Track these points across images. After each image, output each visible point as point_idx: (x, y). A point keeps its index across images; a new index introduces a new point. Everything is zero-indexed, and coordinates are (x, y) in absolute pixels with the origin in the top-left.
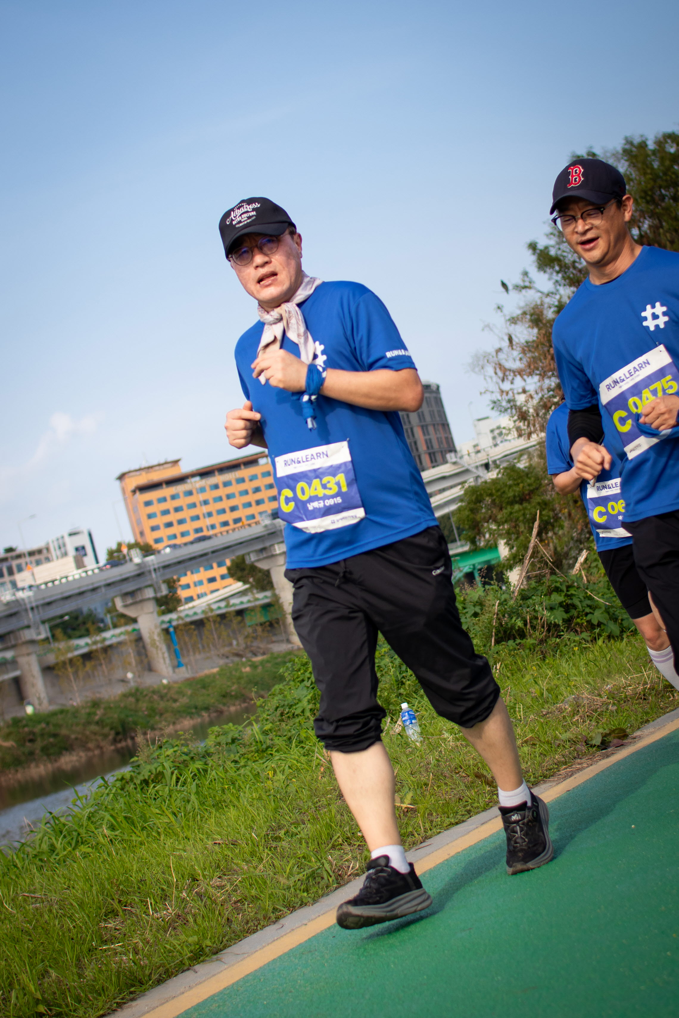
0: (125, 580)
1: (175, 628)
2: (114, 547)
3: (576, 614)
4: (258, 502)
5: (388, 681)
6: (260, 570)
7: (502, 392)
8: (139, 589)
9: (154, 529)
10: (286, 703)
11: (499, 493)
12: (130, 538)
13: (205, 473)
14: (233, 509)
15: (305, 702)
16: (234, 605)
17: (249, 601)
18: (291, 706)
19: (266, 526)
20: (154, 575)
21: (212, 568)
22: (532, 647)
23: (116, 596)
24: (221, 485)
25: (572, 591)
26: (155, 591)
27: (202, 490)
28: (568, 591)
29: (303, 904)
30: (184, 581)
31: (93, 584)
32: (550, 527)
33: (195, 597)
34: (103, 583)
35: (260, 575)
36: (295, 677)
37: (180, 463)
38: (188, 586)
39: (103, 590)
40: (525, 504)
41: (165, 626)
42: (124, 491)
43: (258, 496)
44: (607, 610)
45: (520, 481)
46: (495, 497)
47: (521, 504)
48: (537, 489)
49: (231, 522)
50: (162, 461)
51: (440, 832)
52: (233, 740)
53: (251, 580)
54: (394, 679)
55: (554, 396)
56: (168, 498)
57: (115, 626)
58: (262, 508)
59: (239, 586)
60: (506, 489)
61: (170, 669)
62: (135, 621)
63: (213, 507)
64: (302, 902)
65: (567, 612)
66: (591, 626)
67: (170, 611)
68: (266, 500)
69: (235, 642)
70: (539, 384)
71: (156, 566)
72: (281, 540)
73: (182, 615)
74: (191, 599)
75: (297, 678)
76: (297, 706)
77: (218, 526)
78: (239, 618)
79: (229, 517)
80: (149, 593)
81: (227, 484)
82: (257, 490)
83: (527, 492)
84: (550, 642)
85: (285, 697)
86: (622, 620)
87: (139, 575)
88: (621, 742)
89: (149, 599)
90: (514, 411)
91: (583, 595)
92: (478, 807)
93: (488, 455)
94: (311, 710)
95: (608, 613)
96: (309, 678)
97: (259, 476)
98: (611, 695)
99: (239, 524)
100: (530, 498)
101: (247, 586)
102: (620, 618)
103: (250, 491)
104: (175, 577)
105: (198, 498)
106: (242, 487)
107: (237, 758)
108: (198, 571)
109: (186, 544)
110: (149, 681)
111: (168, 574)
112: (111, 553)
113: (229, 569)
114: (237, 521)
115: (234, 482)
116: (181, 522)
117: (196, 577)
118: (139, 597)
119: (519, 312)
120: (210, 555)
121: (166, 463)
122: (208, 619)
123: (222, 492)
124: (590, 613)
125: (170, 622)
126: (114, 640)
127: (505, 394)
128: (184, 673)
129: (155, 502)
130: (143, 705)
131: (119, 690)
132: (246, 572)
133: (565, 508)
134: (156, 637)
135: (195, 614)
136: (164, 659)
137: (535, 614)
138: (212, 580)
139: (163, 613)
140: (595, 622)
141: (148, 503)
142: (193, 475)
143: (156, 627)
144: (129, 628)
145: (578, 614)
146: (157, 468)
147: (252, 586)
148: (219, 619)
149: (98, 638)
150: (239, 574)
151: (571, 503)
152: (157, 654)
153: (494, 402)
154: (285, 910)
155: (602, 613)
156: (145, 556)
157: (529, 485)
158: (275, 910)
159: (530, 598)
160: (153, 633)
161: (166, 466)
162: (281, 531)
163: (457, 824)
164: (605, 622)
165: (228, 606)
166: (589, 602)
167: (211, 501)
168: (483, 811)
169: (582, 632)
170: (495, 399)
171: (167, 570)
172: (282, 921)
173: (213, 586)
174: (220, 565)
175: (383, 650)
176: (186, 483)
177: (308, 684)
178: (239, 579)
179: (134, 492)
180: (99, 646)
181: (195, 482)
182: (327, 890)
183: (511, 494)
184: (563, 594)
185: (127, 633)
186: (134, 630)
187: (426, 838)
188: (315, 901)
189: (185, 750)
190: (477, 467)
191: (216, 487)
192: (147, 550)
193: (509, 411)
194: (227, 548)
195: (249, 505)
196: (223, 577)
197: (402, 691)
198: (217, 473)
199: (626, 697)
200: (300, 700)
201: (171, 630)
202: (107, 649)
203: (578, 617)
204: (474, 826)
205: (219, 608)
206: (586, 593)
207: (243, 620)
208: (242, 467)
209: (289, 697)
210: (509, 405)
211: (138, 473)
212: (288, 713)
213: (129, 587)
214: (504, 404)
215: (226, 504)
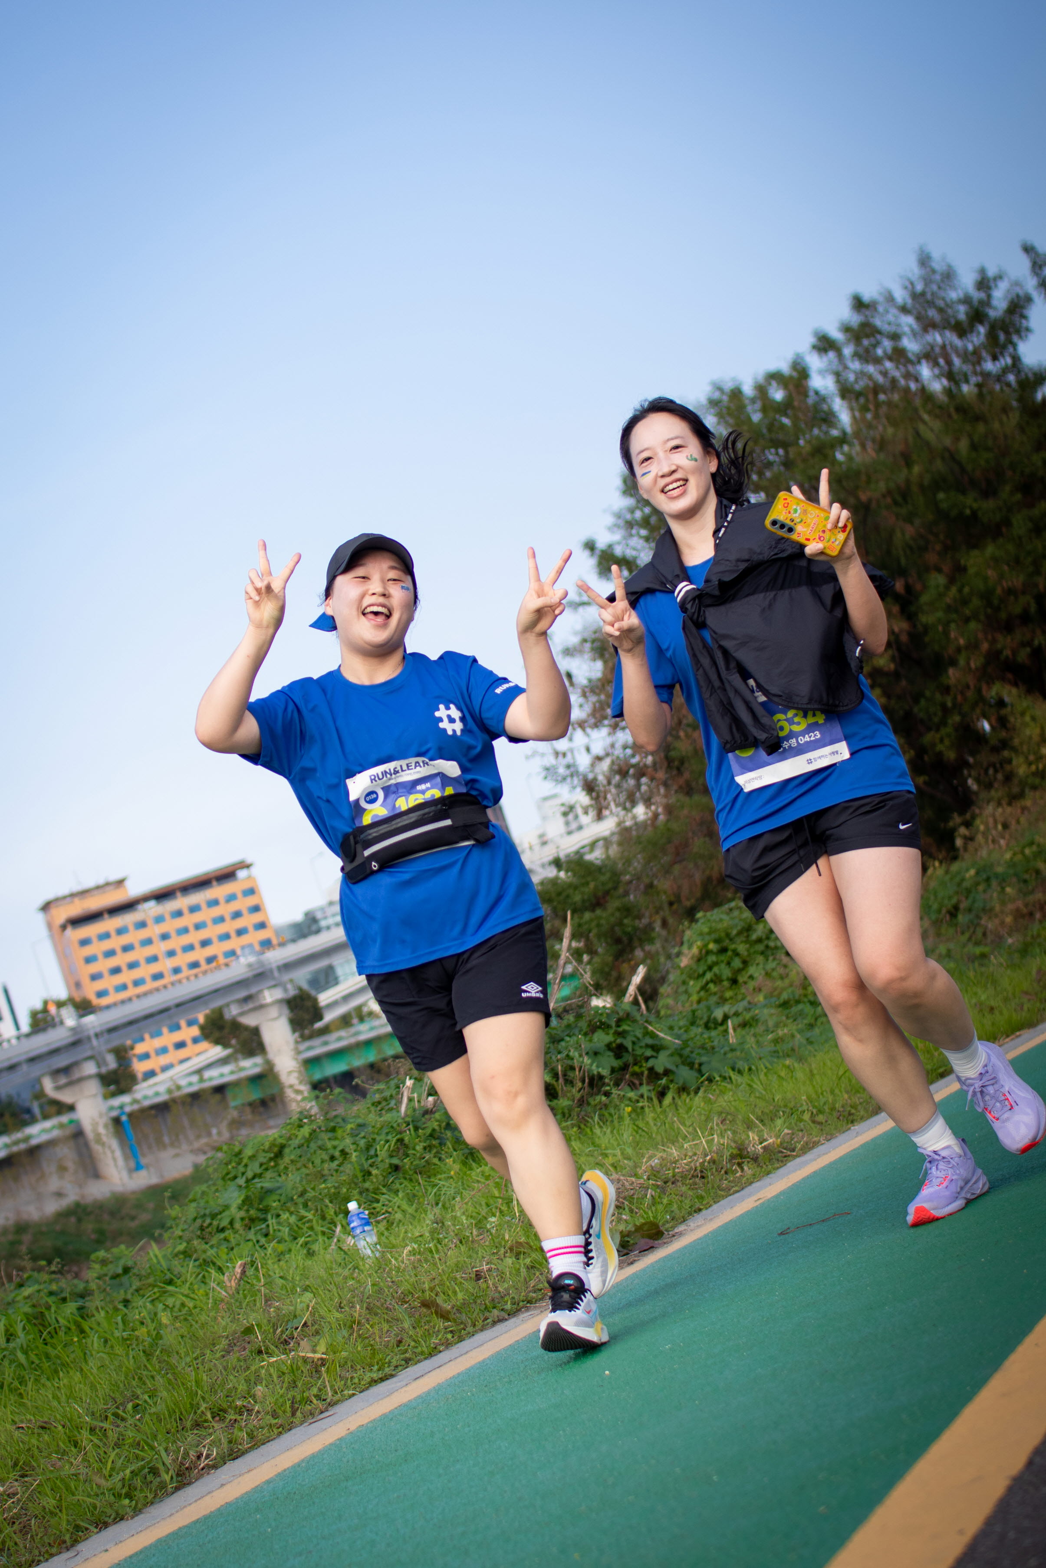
0: (54, 1052)
1: (131, 1115)
2: (39, 1006)
3: (631, 1060)
4: (240, 932)
5: (347, 1171)
6: (246, 1028)
7: (556, 754)
8: (75, 1064)
9: (95, 977)
10: (207, 1212)
11: (562, 898)
12: (61, 992)
13: (162, 895)
14: (205, 943)
15: (233, 1210)
16: (211, 1079)
17: (232, 1072)
18: (214, 1216)
19: (250, 965)
20: (95, 1042)
21: (178, 1027)
22: (566, 1111)
23: (43, 1075)
24: (186, 911)
25: (625, 1027)
26: (99, 1065)
27: (159, 919)
28: (618, 1026)
29: (120, 1518)
30: (140, 1048)
31: (9, 1059)
32: (636, 943)
33: (158, 1070)
34: (24, 1057)
35: (245, 1035)
36: (225, 1172)
37: (128, 884)
38: (146, 1056)
39: (25, 1067)
40: (598, 912)
41: (115, 1113)
42: (50, 926)
43: (240, 923)
44: (678, 1053)
45: (589, 879)
46: (555, 904)
47: (593, 911)
48: (615, 888)
49: (203, 962)
50: (101, 881)
51: (354, 1395)
52: (126, 1270)
53: (233, 1042)
54: (358, 1168)
55: (633, 756)
56: (113, 934)
57: (46, 1117)
58: (245, 939)
59: (217, 1052)
60: (571, 891)
61: (125, 1174)
62: (71, 1108)
63: (177, 942)
64: (117, 1514)
65: (618, 1056)
66: (654, 1076)
67: (121, 1091)
68: (251, 929)
69: (214, 1131)
70: (609, 740)
71: (98, 1030)
72: (273, 983)
73: (138, 1095)
74: (151, 1074)
75: (228, 1174)
76: (224, 1214)
77: (184, 968)
78: (218, 1097)
79: (199, 955)
80: (90, 1068)
81: (194, 909)
82: (237, 915)
83: (600, 894)
84: (593, 1103)
85: (207, 1202)
86: (700, 1065)
87: (75, 1044)
88: (651, 1243)
89: (89, 1077)
90: (576, 781)
91: (642, 1031)
92: (422, 1353)
93: (558, 847)
94: (242, 1219)
95: (681, 1056)
96: (243, 1174)
97: (240, 895)
98: (654, 1173)
99: (214, 964)
100: (606, 902)
101: (228, 1051)
102: (697, 1061)
103: (228, 917)
104: (129, 1042)
105: (154, 931)
106: (216, 911)
107: (129, 1297)
108: (159, 1034)
109: (138, 996)
110: (96, 1191)
111: (116, 1041)
112: (34, 1015)
113: (202, 1028)
114: (210, 960)
115: (204, 906)
116: (132, 966)
117: (158, 1043)
118: (76, 1075)
119: (574, 640)
120: (172, 1011)
121: (107, 884)
122: (174, 1100)
123: (188, 920)
124: (652, 1057)
125: (121, 1107)
126: (44, 1137)
127: (560, 757)
128: (144, 1179)
129: (95, 940)
130: (89, 1226)
131: (51, 1207)
132: (226, 1031)
133: (657, 913)
134: (102, 1130)
135: (157, 1094)
136: (115, 1160)
137: (569, 1062)
138: (180, 1045)
139: (114, 1095)
140: (660, 1069)
141: (85, 942)
142: (146, 898)
143: (101, 1115)
144: (64, 1119)
145: (635, 1060)
146: (96, 892)
147: (236, 1052)
148: (189, 1100)
149: (19, 1135)
150: (217, 1034)
151: (666, 907)
152: (105, 1153)
153: (547, 769)
154: (92, 1528)
155: (672, 1055)
156: (82, 1016)
157: (603, 884)
158: (77, 1528)
159: (562, 1040)
160: (97, 1123)
161: (108, 888)
162: (271, 971)
163: (382, 1380)
164: (673, 1068)
165: (202, 1080)
166: (649, 1041)
167: (173, 934)
168: (426, 1359)
169: (641, 1084)
170: (548, 765)
171: (114, 1035)
172: (80, 1547)
173: (183, 1053)
174: (190, 1023)
175: (349, 1126)
176: (136, 910)
177: (241, 1181)
178: (217, 1042)
179: (64, 927)
180: (23, 1146)
181: (150, 909)
182: (161, 1493)
183: (577, 898)
184: (612, 1031)
185: (61, 1126)
186: (71, 1121)
187: (332, 1404)
188: (137, 1511)
189: (54, 1287)
190: (543, 866)
191: (179, 914)
192: (84, 1007)
193: (569, 780)
194: (197, 1000)
195: (226, 937)
196: (195, 1041)
197: (367, 1185)
198: (179, 894)
199: (674, 1176)
200: (227, 1207)
201: (124, 1118)
202: (34, 1152)
203: (635, 1064)
204: (404, 1383)
205: (190, 1084)
206: (646, 1028)
207: (224, 1099)
208: (214, 883)
209: (212, 1203)
210: (568, 772)
211: (68, 900)
212: (210, 1224)
213: (61, 1061)
214: (562, 771)
215: (194, 937)
